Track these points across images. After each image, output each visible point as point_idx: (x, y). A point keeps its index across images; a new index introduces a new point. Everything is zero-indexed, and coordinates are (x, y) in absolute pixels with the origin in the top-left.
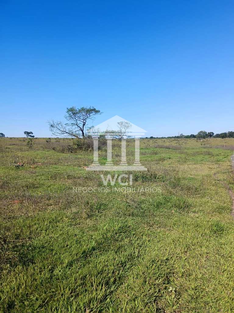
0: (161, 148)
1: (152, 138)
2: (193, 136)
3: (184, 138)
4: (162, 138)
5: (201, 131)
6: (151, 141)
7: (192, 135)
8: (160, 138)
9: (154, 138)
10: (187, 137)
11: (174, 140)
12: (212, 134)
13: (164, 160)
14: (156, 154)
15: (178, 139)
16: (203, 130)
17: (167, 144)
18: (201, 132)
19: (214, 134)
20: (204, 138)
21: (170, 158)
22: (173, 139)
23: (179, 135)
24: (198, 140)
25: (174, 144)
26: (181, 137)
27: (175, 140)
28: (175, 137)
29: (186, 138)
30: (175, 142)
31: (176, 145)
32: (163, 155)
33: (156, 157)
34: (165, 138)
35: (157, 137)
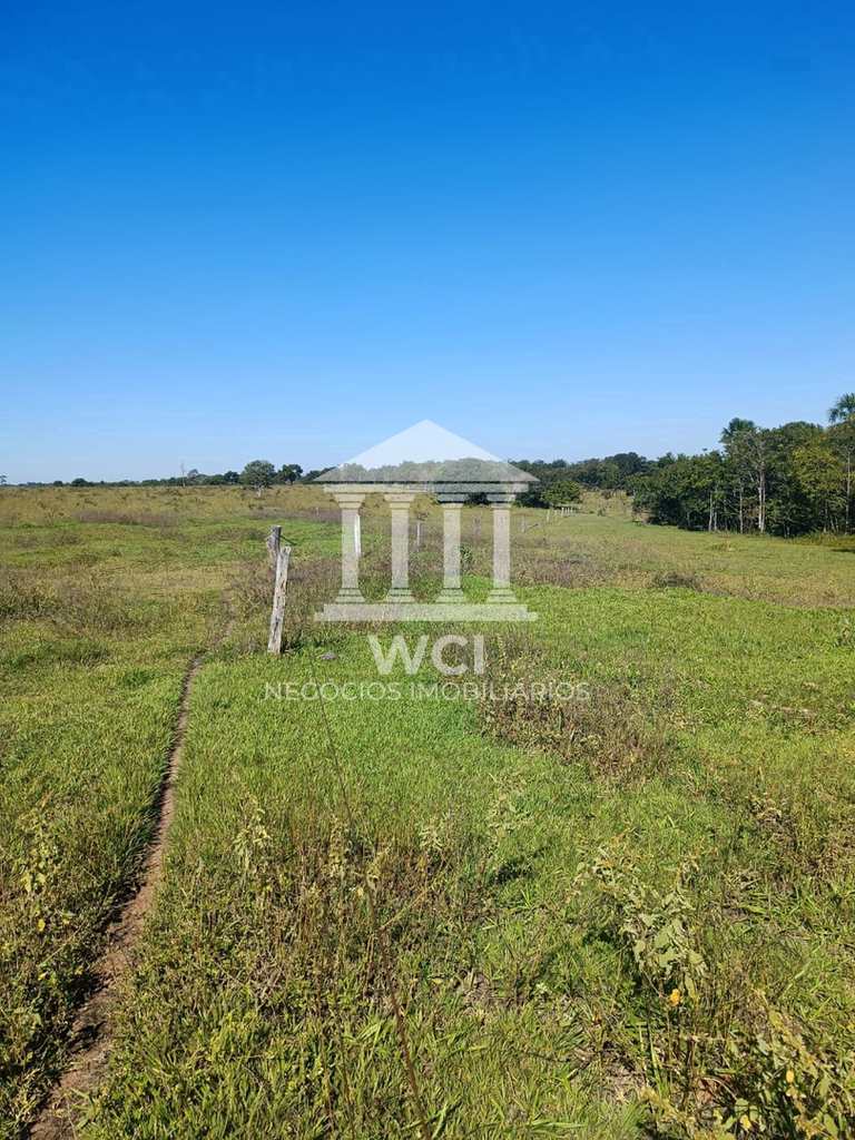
0: (104, 521)
1: (79, 483)
2: (231, 478)
3: (204, 484)
4: (123, 484)
5: (254, 460)
6: (73, 497)
7: (230, 474)
8: (113, 485)
9: (91, 484)
10: (216, 481)
11: (163, 494)
12: (295, 471)
13: (96, 559)
14: (74, 541)
15: (182, 490)
16: (262, 458)
17: (133, 507)
18: (253, 464)
19: (301, 471)
20: (267, 485)
21: (115, 555)
22: (161, 489)
23: (186, 475)
24: (249, 494)
25: (159, 506)
26: (192, 481)
27: (168, 492)
28: (172, 482)
29: (212, 484)
30: (165, 499)
31: (167, 512)
32: (99, 546)
33: (69, 553)
34: (133, 484)
35: (102, 482)
